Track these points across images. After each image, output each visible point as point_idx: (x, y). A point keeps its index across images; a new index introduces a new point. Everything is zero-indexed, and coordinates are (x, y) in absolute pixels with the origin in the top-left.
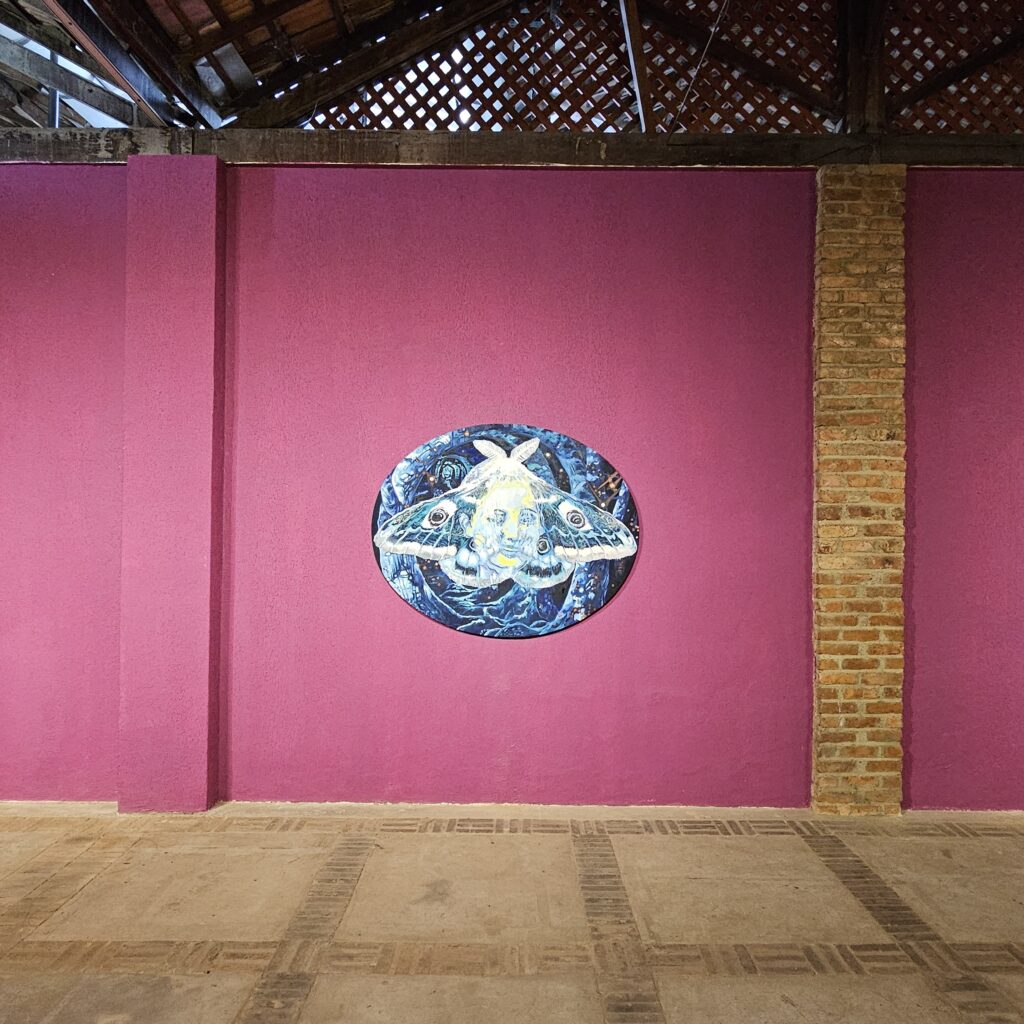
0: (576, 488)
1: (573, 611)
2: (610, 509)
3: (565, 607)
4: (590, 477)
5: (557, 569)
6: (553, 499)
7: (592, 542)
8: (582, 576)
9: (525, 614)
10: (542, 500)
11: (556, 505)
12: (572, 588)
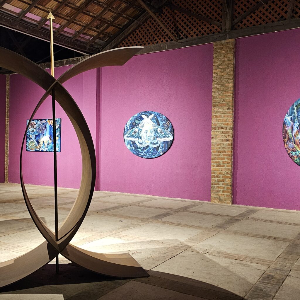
0: (161, 125)
1: (160, 152)
2: (168, 129)
3: (158, 152)
4: (164, 122)
5: (157, 143)
6: (156, 127)
7: (164, 137)
8: (162, 144)
9: (151, 153)
10: (154, 128)
11: (157, 129)
12: (160, 147)
